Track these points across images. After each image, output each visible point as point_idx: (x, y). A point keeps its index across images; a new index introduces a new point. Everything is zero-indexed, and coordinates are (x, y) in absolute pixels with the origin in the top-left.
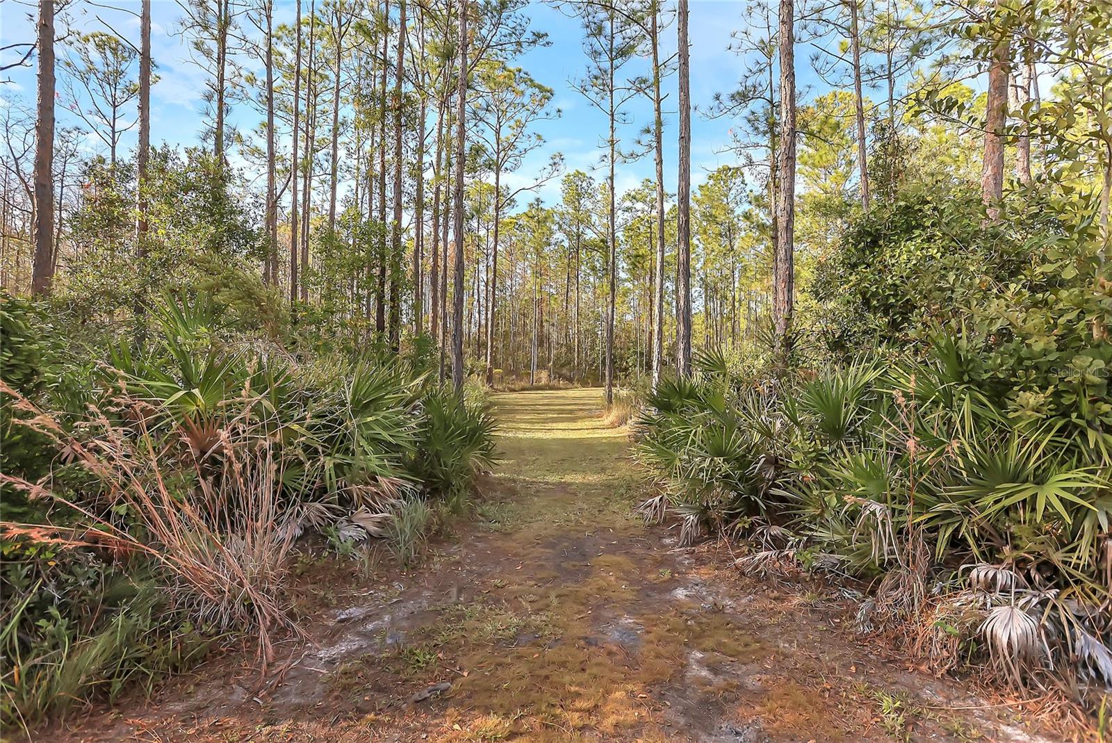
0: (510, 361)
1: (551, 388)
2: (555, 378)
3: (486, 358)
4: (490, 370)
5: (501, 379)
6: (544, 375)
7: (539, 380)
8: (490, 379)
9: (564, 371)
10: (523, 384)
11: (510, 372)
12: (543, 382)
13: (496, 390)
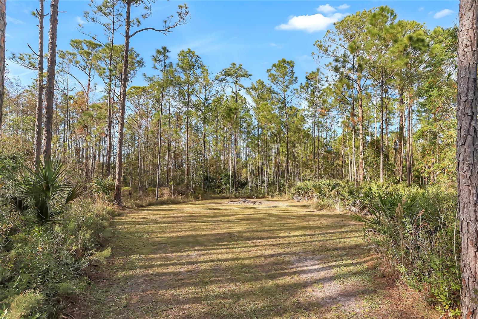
0: (137, 181)
1: (174, 203)
2: (174, 194)
3: (114, 176)
4: (118, 188)
5: (130, 195)
6: (166, 192)
7: (162, 195)
8: (118, 197)
9: (180, 188)
10: (149, 199)
11: (137, 189)
12: (166, 197)
13: (124, 208)
